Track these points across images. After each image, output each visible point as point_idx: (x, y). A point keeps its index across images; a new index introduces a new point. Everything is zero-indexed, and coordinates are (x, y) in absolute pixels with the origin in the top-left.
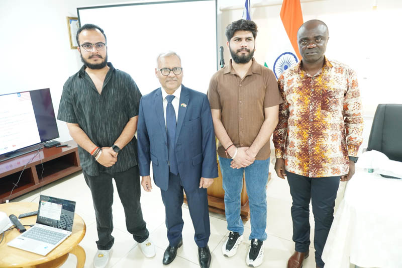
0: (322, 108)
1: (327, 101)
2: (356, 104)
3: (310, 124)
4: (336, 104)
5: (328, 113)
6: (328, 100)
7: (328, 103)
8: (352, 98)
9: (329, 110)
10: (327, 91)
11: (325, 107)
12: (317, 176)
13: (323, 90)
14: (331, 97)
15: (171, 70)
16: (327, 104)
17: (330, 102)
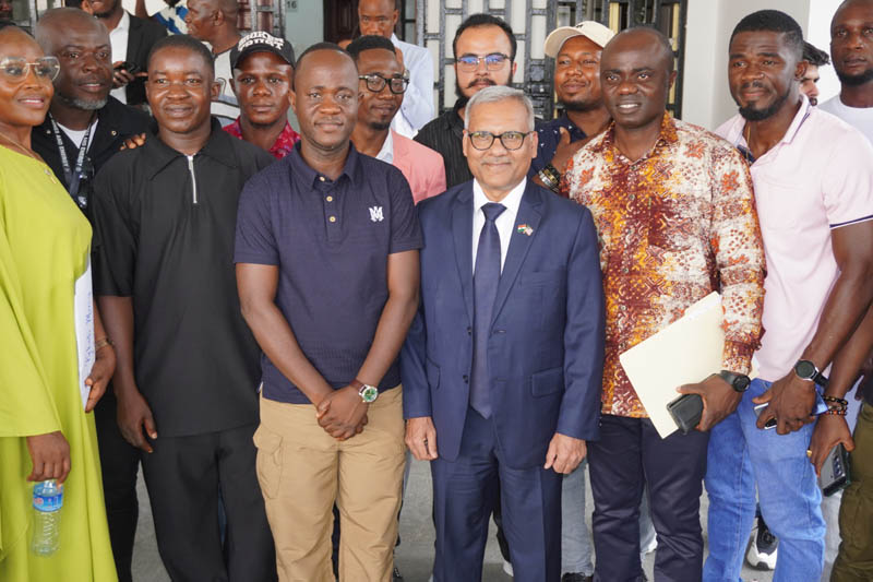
0: (652, 242)
1: (661, 224)
2: (736, 235)
3: (622, 279)
4: (683, 231)
5: (667, 255)
6: (665, 221)
7: (665, 229)
8: (725, 219)
9: (668, 246)
10: (662, 199)
11: (657, 238)
12: (630, 414)
13: (653, 198)
14: (670, 215)
15: (495, 137)
16: (661, 232)
17: (669, 226)
